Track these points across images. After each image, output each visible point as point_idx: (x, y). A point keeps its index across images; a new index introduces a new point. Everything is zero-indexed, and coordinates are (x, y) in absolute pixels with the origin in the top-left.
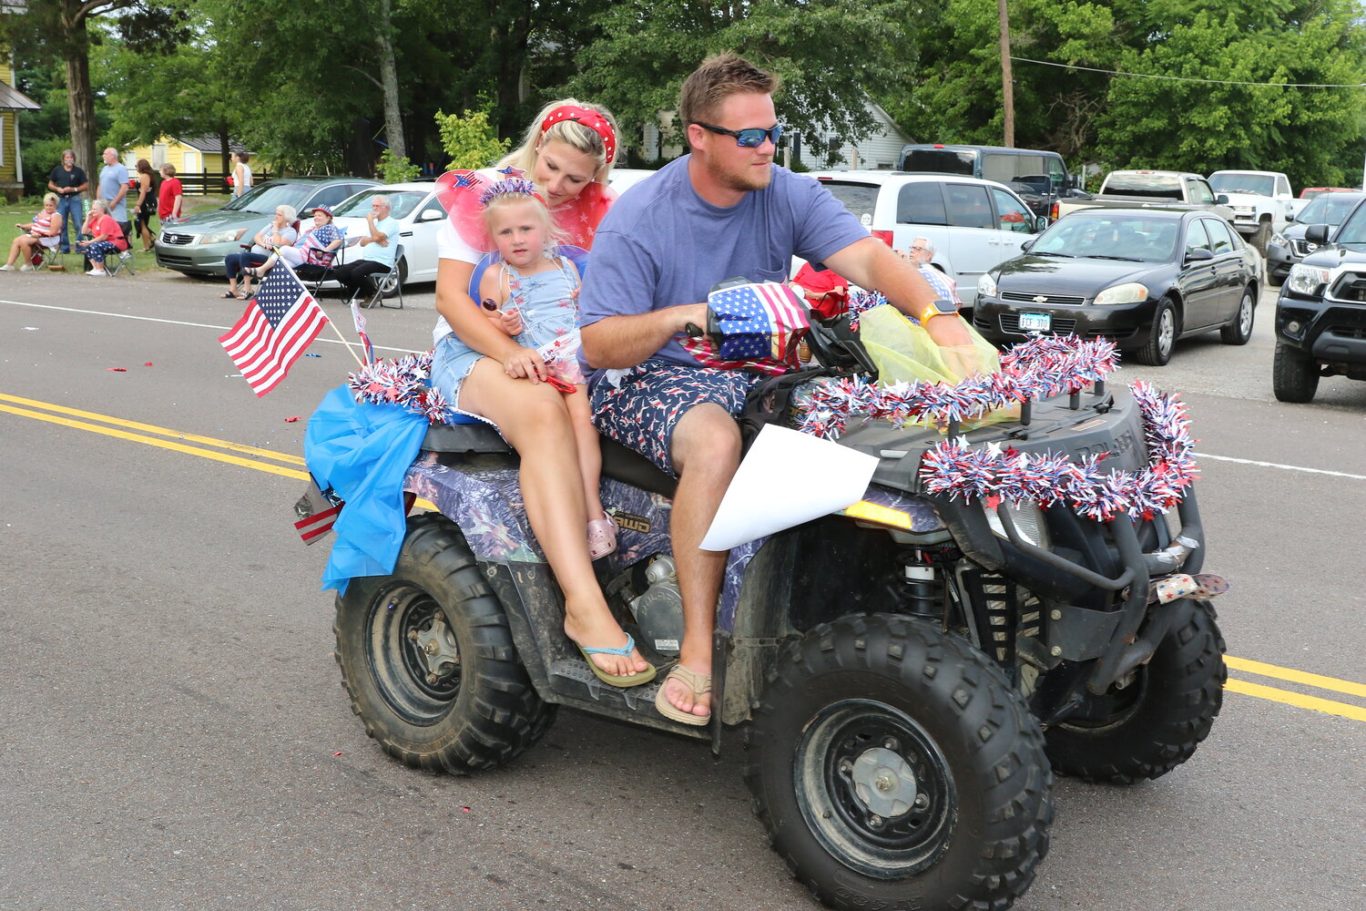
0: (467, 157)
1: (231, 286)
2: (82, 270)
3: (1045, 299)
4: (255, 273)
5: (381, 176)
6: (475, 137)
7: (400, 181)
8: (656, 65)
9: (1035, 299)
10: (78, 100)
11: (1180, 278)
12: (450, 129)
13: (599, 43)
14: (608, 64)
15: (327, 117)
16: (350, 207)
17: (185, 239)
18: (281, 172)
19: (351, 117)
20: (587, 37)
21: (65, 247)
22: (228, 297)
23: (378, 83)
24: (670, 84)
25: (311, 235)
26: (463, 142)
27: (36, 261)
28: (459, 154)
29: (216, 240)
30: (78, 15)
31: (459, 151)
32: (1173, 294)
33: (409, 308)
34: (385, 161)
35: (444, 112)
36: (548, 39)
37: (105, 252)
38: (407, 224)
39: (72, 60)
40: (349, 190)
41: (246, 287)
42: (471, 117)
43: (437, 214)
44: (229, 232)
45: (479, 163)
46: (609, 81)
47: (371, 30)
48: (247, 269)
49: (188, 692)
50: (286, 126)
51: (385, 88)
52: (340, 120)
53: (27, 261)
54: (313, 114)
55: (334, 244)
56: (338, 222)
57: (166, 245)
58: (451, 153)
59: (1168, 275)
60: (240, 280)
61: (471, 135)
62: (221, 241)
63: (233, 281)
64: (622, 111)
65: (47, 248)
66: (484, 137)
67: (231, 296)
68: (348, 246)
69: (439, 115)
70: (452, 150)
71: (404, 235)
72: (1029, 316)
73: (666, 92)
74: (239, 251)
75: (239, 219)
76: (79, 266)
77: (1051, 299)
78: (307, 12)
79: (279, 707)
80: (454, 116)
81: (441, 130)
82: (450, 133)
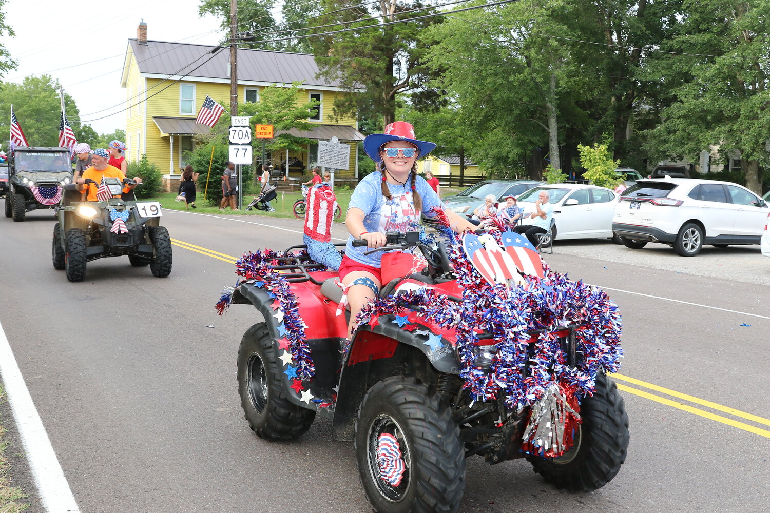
0: (594, 170)
5: (546, 179)
6: (600, 159)
7: (556, 183)
8: (709, 117)
12: (586, 154)
13: (675, 105)
14: (680, 117)
15: (517, 147)
16: (527, 196)
18: (491, 176)
19: (530, 147)
20: (668, 102)
23: (546, 128)
24: (717, 129)
25: (505, 211)
26: (593, 161)
28: (590, 168)
30: (391, 93)
31: (590, 166)
33: (556, 254)
34: (548, 171)
35: (583, 144)
36: (644, 103)
38: (558, 207)
39: (387, 116)
40: (527, 187)
42: (598, 148)
43: (576, 201)
44: (460, 208)
45: (601, 173)
46: (680, 127)
47: (544, 99)
50: (495, 151)
51: (550, 131)
52: (524, 149)
54: (510, 145)
55: (516, 217)
56: (520, 205)
58: (586, 167)
61: (597, 157)
64: (687, 144)
66: (605, 159)
68: (524, 218)
69: (580, 146)
70: (586, 165)
71: (556, 213)
73: (715, 133)
75: (465, 201)
78: (509, 90)
80: (588, 147)
81: (581, 155)
82: (585, 156)
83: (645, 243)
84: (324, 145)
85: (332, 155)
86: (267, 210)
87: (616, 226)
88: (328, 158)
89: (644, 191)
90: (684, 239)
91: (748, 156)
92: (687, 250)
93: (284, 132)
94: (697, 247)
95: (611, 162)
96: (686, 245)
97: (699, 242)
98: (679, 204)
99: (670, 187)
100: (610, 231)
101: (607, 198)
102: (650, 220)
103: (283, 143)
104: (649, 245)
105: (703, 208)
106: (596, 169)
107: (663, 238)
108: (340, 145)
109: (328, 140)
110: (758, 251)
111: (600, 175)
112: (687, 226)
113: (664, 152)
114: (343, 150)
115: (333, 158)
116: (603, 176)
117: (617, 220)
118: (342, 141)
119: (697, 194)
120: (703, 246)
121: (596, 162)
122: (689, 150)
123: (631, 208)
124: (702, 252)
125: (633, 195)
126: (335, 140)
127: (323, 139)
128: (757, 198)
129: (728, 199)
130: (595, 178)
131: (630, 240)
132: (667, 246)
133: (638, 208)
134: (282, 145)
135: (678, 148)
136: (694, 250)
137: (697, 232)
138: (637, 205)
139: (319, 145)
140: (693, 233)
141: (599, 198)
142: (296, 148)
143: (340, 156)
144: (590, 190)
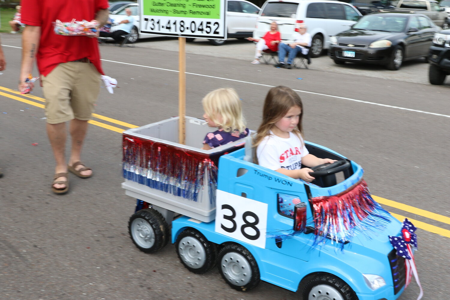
3: (354, 46)
9: (348, 45)
11: (406, 39)
32: (401, 44)
53: (14, 30)
59: (401, 37)
65: (20, 25)
72: (348, 52)
77: (356, 46)
92: (217, 41)
120: (229, 39)
128: (257, 9)
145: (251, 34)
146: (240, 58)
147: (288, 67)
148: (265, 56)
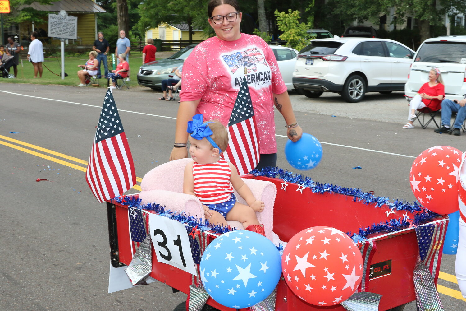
0: (289, 32)
1: (163, 94)
2: (107, 86)
4: (173, 88)
6: (293, 22)
10: (121, 7)
12: (282, 19)
17: (150, 72)
21: (99, 76)
22: (162, 99)
26: (288, 25)
27: (87, 82)
28: (285, 31)
29: (163, 73)
31: (286, 29)
35: (279, 11)
37: (115, 78)
41: (170, 95)
42: (291, 13)
44: (169, 69)
45: (294, 35)
48: (169, 87)
49: (8, 277)
53: (83, 82)
57: (142, 75)
58: (282, 30)
60: (168, 92)
61: (291, 21)
62: (165, 73)
63: (164, 92)
64: (370, 7)
65: (91, 76)
66: (298, 22)
67: (164, 99)
69: (276, 12)
70: (283, 28)
74: (167, 78)
76: (106, 84)
79: (39, 285)
80: (283, 13)
81: (277, 19)
82: (282, 21)
83: (321, 93)
84: (53, 18)
85: (61, 27)
86: (7, 77)
87: (296, 80)
88: (57, 29)
89: (317, 49)
90: (350, 88)
91: (420, 16)
92: (352, 97)
93: (27, 6)
94: (361, 94)
95: (303, 25)
96: (352, 93)
97: (362, 90)
98: (345, 59)
99: (337, 45)
100: (292, 84)
101: (290, 57)
102: (321, 74)
103: (26, 16)
104: (325, 95)
105: (365, 61)
106: (291, 32)
107: (332, 87)
108: (68, 17)
109: (57, 12)
110: (402, 96)
111: (294, 37)
112: (351, 78)
113: (352, 15)
114: (71, 22)
115: (62, 29)
116: (296, 37)
117: (295, 75)
118: (70, 14)
119: (360, 50)
120: (367, 94)
121: (290, 26)
122: (371, 13)
123: (306, 64)
124: (365, 98)
125: (308, 54)
126: (63, 13)
127: (51, 12)
128: (411, 52)
129: (386, 53)
130: (290, 39)
131: (309, 91)
132: (337, 95)
133: (312, 64)
134: (25, 18)
135: (362, 12)
136: (359, 97)
137: (360, 82)
138: (311, 62)
139: (49, 17)
140: (357, 82)
141: (285, 56)
142: (38, 21)
143: (69, 27)
144: (275, 51)
145: (401, 86)
146: (387, 121)
147: (457, 132)
148: (421, 118)
